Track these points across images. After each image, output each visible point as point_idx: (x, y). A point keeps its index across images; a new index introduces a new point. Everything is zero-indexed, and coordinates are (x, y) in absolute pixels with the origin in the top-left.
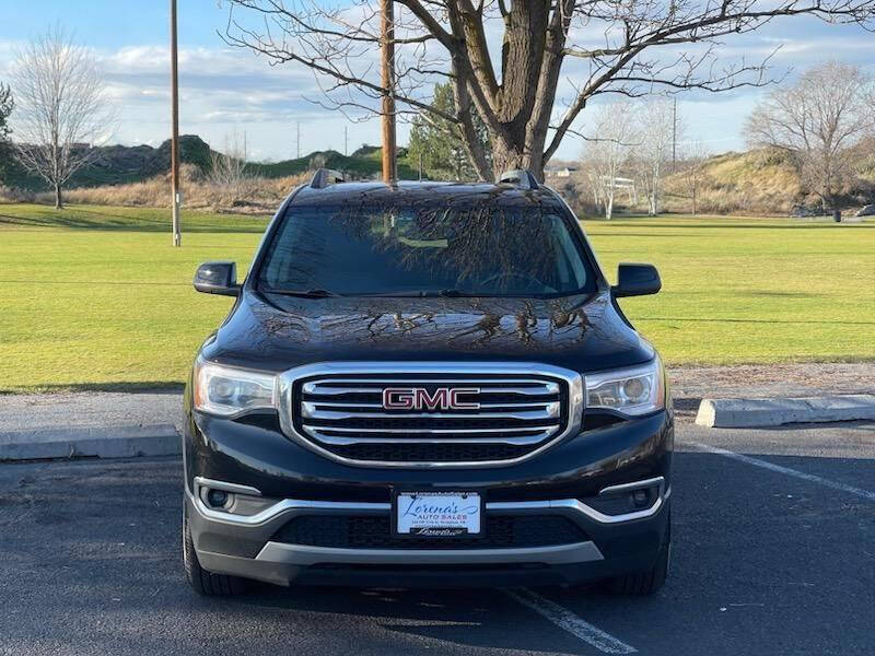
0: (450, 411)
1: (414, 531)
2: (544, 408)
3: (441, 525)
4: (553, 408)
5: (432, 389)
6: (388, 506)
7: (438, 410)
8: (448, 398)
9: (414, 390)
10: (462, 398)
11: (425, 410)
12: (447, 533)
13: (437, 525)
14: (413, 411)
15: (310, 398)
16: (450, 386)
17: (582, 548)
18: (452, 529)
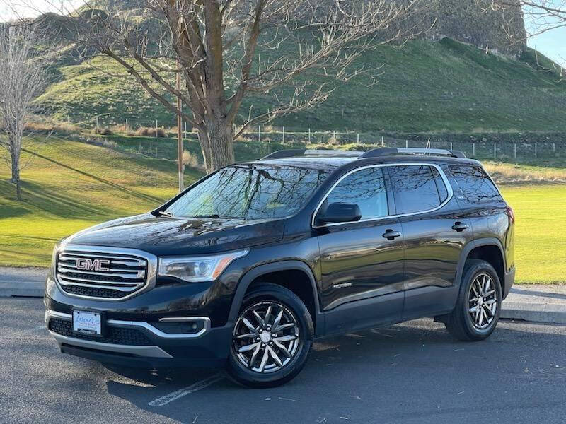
0: (98, 272)
1: (79, 330)
2: (137, 273)
3: (88, 329)
4: (141, 274)
5: (93, 259)
6: (71, 316)
7: (94, 271)
8: (98, 265)
9: (87, 260)
10: (103, 265)
11: (90, 271)
12: (89, 332)
13: (85, 328)
14: (85, 270)
15: (62, 261)
16: (99, 259)
17: (151, 349)
18: (92, 331)
